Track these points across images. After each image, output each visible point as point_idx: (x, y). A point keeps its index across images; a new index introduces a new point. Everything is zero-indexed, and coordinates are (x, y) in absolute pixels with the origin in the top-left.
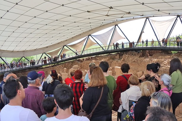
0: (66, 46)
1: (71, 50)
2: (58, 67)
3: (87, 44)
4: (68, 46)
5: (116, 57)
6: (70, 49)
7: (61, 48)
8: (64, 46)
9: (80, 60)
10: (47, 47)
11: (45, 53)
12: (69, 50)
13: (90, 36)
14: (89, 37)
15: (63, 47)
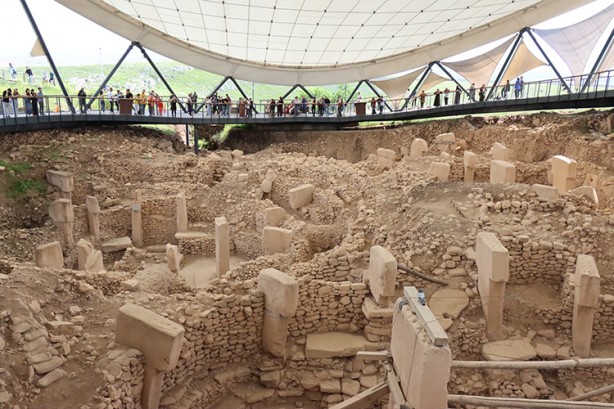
0: (438, 63)
1: (453, 79)
2: (397, 133)
3: (512, 64)
4: (445, 64)
5: (602, 124)
6: (448, 77)
7: (422, 70)
8: (431, 64)
9: (482, 119)
10: (373, 62)
11: (366, 81)
12: (446, 80)
13: (526, 34)
14: (520, 36)
15: (429, 68)
